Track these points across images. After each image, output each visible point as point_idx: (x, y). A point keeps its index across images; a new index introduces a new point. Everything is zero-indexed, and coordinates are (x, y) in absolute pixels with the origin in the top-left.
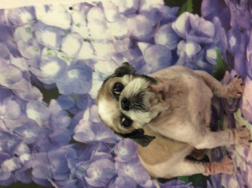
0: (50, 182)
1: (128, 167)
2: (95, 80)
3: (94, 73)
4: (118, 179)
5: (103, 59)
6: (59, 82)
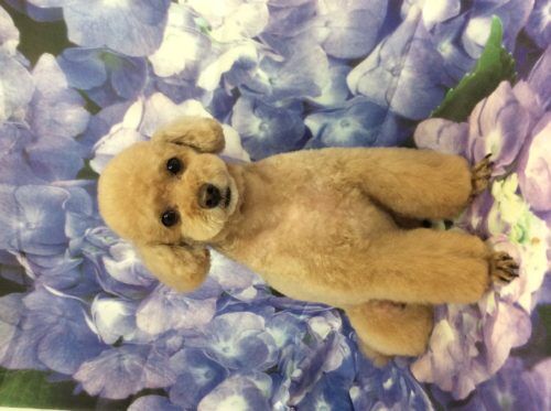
0: (13, 258)
2: (174, 26)
6: (71, 7)
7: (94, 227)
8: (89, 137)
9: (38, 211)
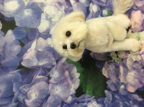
1: (58, 87)
2: (43, 19)
3: (42, 13)
4: (50, 98)
5: (50, 4)
6: (16, 17)
7: (22, 85)
8: (21, 54)
9: (4, 85)
